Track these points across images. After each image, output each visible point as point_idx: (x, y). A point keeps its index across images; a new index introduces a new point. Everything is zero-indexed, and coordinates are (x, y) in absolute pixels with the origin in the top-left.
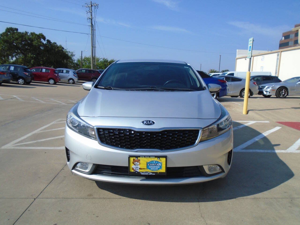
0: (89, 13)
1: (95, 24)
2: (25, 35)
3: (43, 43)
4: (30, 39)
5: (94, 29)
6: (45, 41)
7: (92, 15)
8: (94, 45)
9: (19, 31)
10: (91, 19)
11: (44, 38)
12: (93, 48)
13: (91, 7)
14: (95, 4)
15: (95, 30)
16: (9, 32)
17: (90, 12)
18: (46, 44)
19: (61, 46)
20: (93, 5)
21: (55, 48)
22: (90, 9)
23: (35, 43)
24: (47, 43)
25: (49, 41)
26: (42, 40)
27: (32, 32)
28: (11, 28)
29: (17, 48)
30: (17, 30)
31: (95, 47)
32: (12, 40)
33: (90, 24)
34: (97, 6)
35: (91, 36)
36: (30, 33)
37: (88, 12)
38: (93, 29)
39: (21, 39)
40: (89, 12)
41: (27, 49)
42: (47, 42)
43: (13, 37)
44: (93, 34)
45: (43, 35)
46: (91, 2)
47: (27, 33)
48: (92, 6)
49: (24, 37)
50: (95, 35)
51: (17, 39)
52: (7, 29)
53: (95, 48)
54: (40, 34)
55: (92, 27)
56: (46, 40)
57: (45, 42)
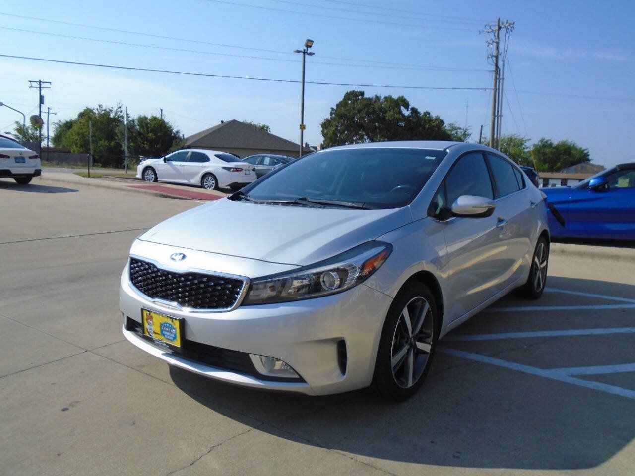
0: (492, 44)
1: (503, 65)
2: (375, 102)
3: (403, 115)
4: (381, 109)
5: (501, 77)
6: (408, 110)
7: (497, 48)
8: (498, 111)
9: (366, 96)
10: (497, 57)
11: (407, 105)
12: (496, 118)
13: (497, 31)
14: (507, 23)
15: (503, 79)
16: (349, 99)
17: (493, 42)
18: (409, 116)
19: (439, 118)
20: (502, 26)
21: (425, 122)
22: (496, 34)
23: (389, 116)
24: (410, 114)
25: (414, 111)
26: (402, 108)
27: (387, 95)
28: (354, 91)
29: (360, 127)
30: (362, 93)
31: (501, 116)
32: (351, 114)
33: (493, 68)
34: (510, 27)
35: (492, 92)
36: (382, 98)
37: (489, 42)
38: (499, 77)
39: (366, 109)
40: (491, 42)
41: (376, 128)
42: (412, 113)
43: (354, 108)
44: (497, 87)
45: (405, 100)
46: (497, 21)
47: (377, 98)
48: (500, 28)
49: (372, 106)
50: (502, 89)
51: (360, 111)
52: (347, 94)
53: (499, 117)
54: (400, 97)
55: (496, 73)
56: (409, 109)
57: (407, 113)
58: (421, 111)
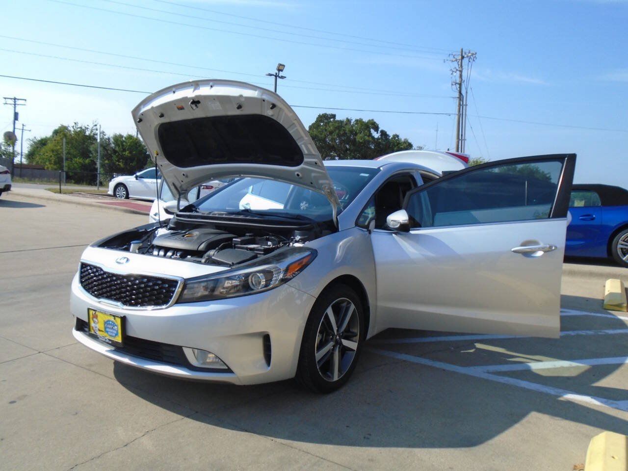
0: (456, 72)
1: (467, 92)
2: (346, 124)
3: (373, 138)
4: (351, 132)
5: (464, 104)
6: (377, 133)
7: (461, 76)
8: (462, 135)
9: (337, 118)
10: (460, 85)
11: (376, 128)
12: (460, 141)
13: (460, 61)
14: (469, 53)
15: (466, 105)
16: (321, 121)
17: (457, 70)
18: (378, 139)
19: (407, 141)
20: (465, 56)
21: (394, 144)
22: (460, 63)
23: (359, 138)
24: (380, 137)
25: (384, 133)
26: (372, 131)
27: (358, 118)
28: (326, 114)
29: (332, 148)
30: (334, 116)
31: (465, 140)
32: (323, 136)
33: (457, 95)
34: (473, 57)
35: (457, 117)
36: (353, 120)
37: (453, 70)
38: (463, 103)
39: (337, 131)
40: (455, 70)
41: (347, 150)
42: (381, 135)
43: (326, 130)
44: (461, 113)
45: (375, 123)
46: (461, 51)
47: (349, 121)
48: (463, 57)
49: (343, 128)
50: (466, 115)
51: (331, 133)
52: (320, 116)
53: (463, 141)
54: (370, 120)
55: (460, 100)
56: (379, 132)
57: (376, 135)
58: (391, 134)
